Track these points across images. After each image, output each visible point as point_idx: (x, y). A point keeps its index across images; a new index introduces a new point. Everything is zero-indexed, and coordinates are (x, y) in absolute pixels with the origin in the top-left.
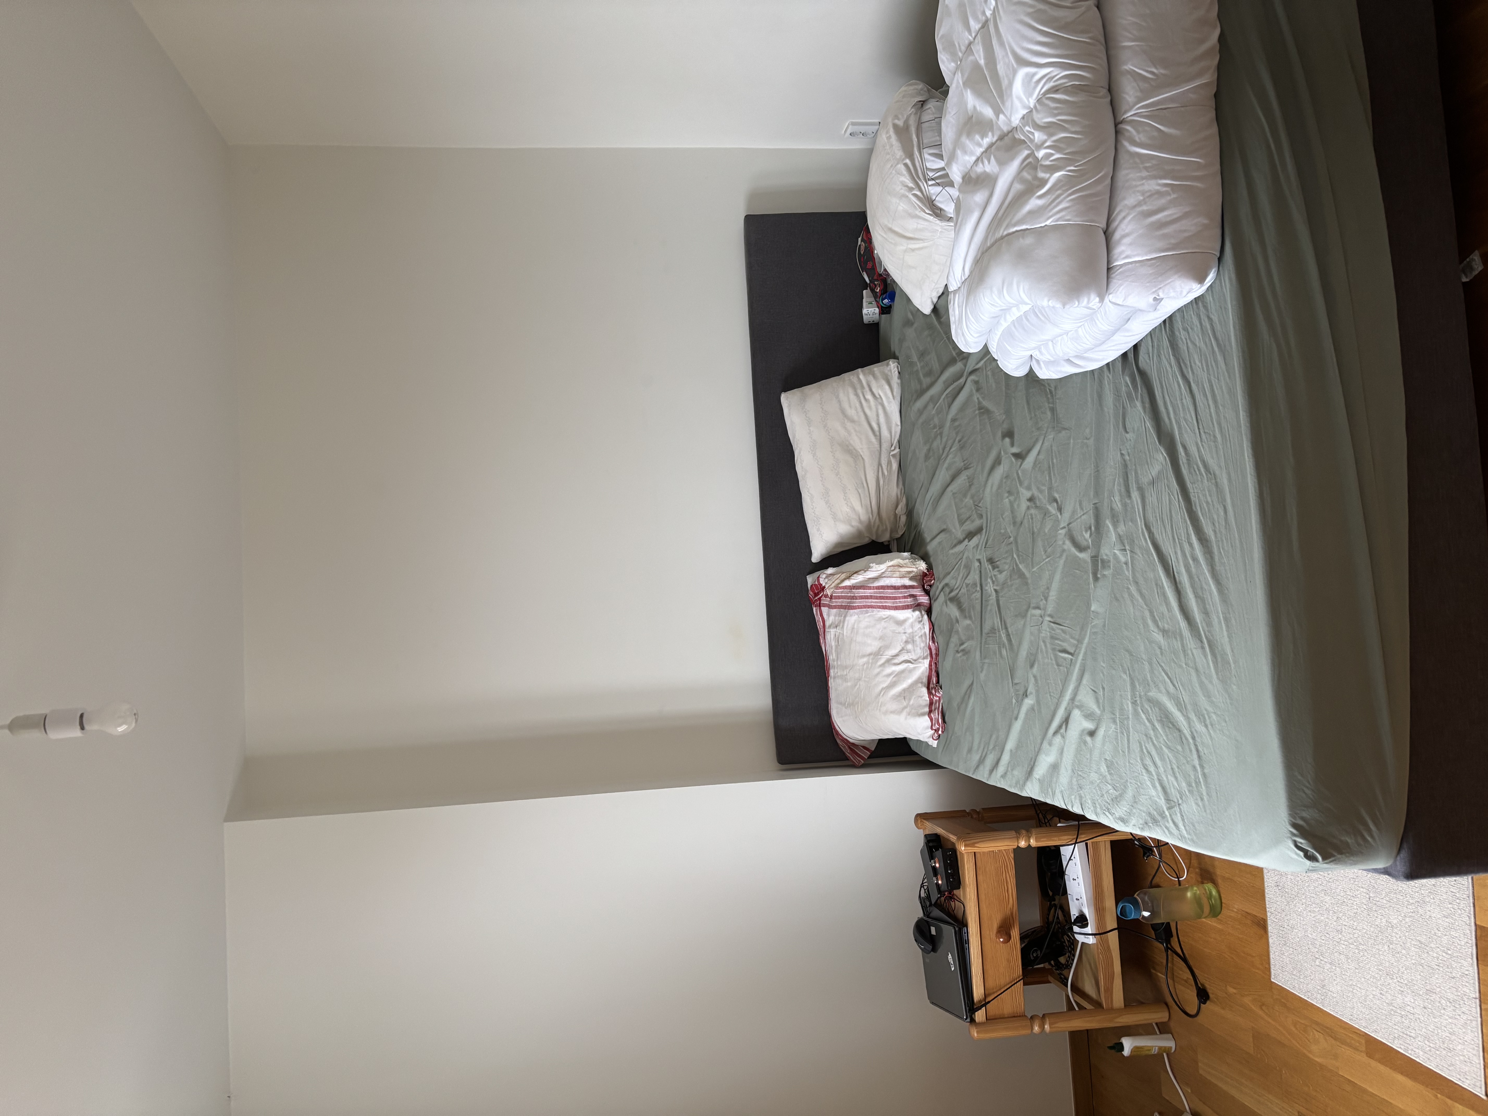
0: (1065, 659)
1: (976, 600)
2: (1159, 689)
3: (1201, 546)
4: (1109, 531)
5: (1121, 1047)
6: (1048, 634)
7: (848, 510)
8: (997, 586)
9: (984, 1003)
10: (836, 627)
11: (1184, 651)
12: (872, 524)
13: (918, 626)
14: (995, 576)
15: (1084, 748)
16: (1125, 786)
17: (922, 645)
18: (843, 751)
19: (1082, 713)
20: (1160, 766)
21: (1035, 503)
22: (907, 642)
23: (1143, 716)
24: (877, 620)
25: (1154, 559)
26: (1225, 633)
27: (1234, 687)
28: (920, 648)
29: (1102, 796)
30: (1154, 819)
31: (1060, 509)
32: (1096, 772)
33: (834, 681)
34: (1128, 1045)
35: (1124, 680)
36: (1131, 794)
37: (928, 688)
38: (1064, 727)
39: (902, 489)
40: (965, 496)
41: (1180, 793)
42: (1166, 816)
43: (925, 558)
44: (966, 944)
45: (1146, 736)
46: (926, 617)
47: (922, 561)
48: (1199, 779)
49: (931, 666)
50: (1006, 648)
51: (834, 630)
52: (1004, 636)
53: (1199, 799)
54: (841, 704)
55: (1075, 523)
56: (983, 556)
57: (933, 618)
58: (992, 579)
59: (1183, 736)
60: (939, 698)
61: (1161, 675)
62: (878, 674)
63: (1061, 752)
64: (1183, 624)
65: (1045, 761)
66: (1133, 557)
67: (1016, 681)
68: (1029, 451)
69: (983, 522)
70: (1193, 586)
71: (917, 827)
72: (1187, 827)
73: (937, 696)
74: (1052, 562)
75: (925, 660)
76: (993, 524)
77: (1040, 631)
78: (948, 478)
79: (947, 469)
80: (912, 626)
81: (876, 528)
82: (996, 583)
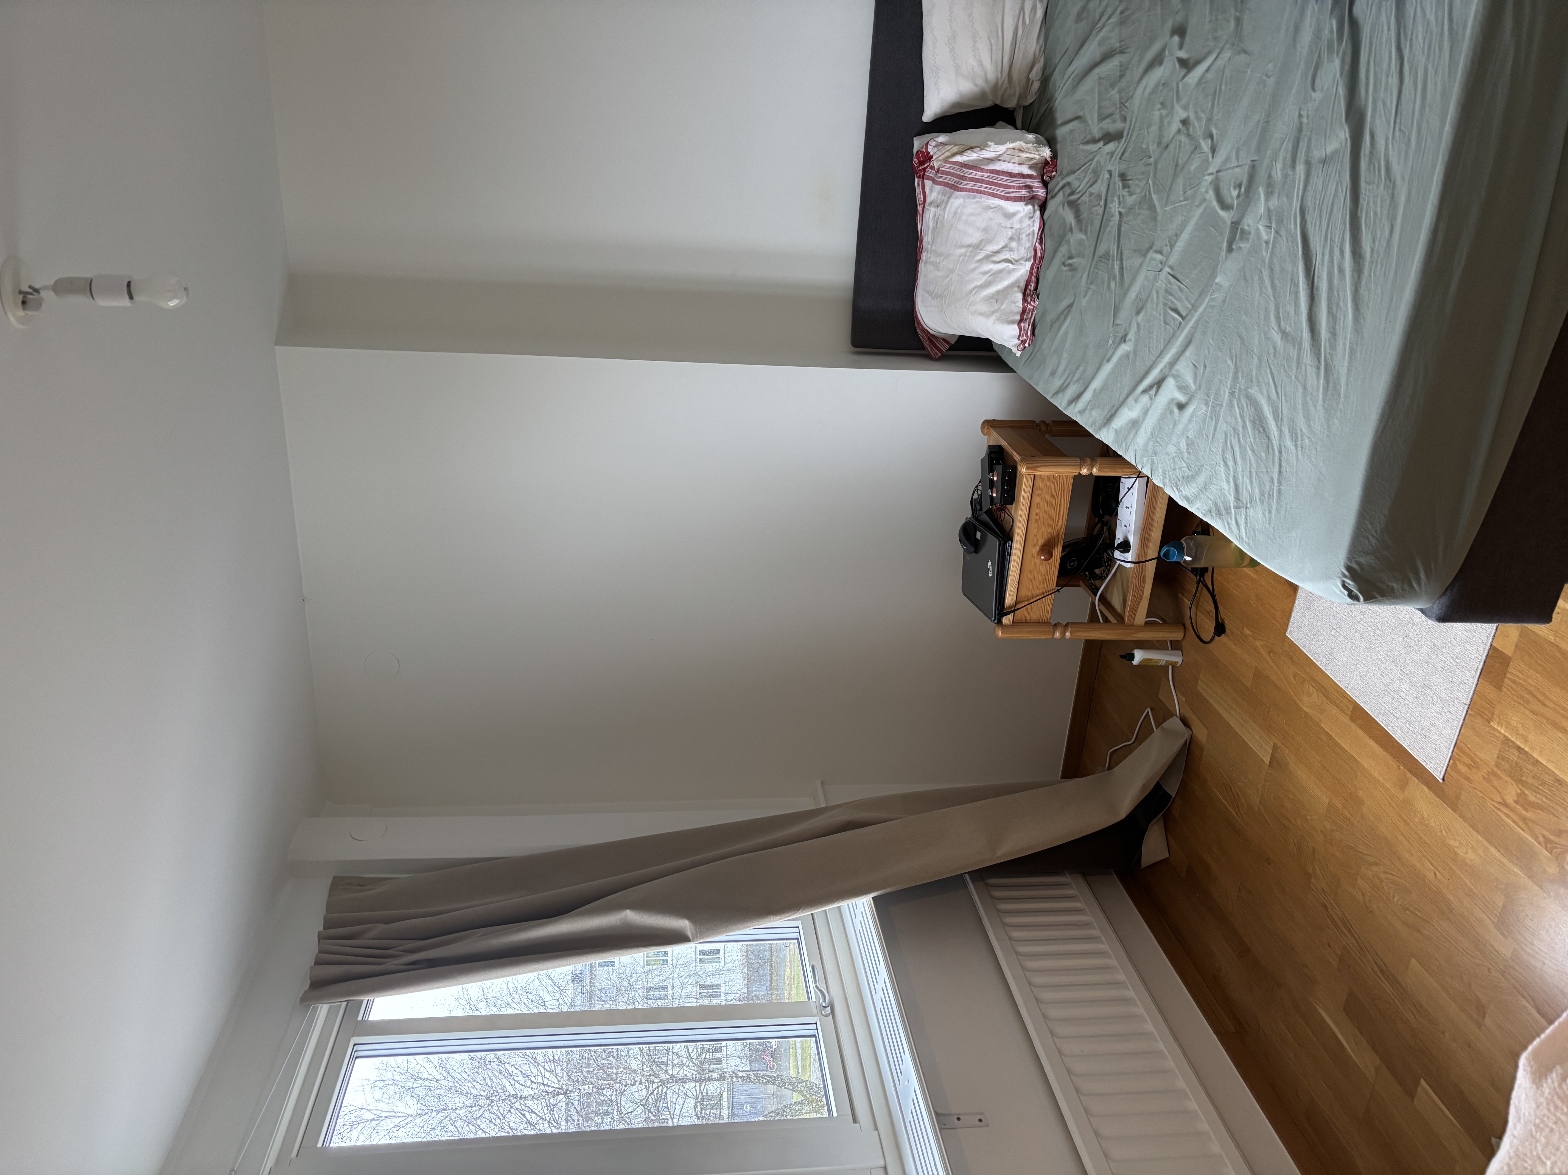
0: (1174, 319)
1: (1097, 215)
2: (1261, 389)
3: (1353, 261)
4: (1259, 199)
5: (1132, 657)
6: (1164, 285)
7: (974, 63)
8: (1123, 208)
9: (1013, 610)
10: (938, 207)
11: (1298, 363)
12: (1000, 83)
13: (1027, 222)
14: (1123, 196)
15: (1169, 416)
16: (1199, 469)
17: (1028, 245)
18: (921, 340)
19: (1177, 384)
20: (1240, 464)
21: (1188, 130)
22: (1011, 239)
23: (1237, 410)
24: (983, 208)
25: (1298, 251)
26: (1346, 364)
27: (1336, 421)
28: (1024, 249)
29: (1175, 470)
30: (1218, 511)
31: (1213, 150)
32: (1174, 445)
33: (924, 266)
34: (1139, 656)
35: (1228, 366)
36: (1203, 480)
37: (1024, 294)
38: (1155, 389)
39: (1042, 45)
40: (1112, 85)
41: (1251, 497)
42: (1231, 512)
43: (1051, 143)
44: (1008, 555)
45: (1234, 430)
46: (1038, 213)
47: (1047, 147)
48: (1273, 493)
49: (1033, 269)
50: (1116, 280)
51: (934, 209)
52: (1117, 268)
53: (1267, 511)
54: (928, 292)
55: (1225, 172)
56: (1115, 167)
57: (1045, 217)
58: (1119, 199)
59: (1270, 445)
60: (1034, 307)
61: (1268, 378)
62: (974, 270)
63: (1146, 412)
64: (1306, 335)
65: (1126, 415)
66: (1277, 238)
67: (1118, 322)
68: (1198, 62)
69: (1124, 127)
70: (1329, 300)
71: (983, 433)
72: (1248, 532)
73: (1032, 305)
74: (1188, 207)
75: (1027, 263)
76: (1135, 133)
77: (1156, 279)
78: (1098, 57)
79: (1100, 44)
80: (1021, 221)
81: (1003, 89)
82: (1122, 205)
